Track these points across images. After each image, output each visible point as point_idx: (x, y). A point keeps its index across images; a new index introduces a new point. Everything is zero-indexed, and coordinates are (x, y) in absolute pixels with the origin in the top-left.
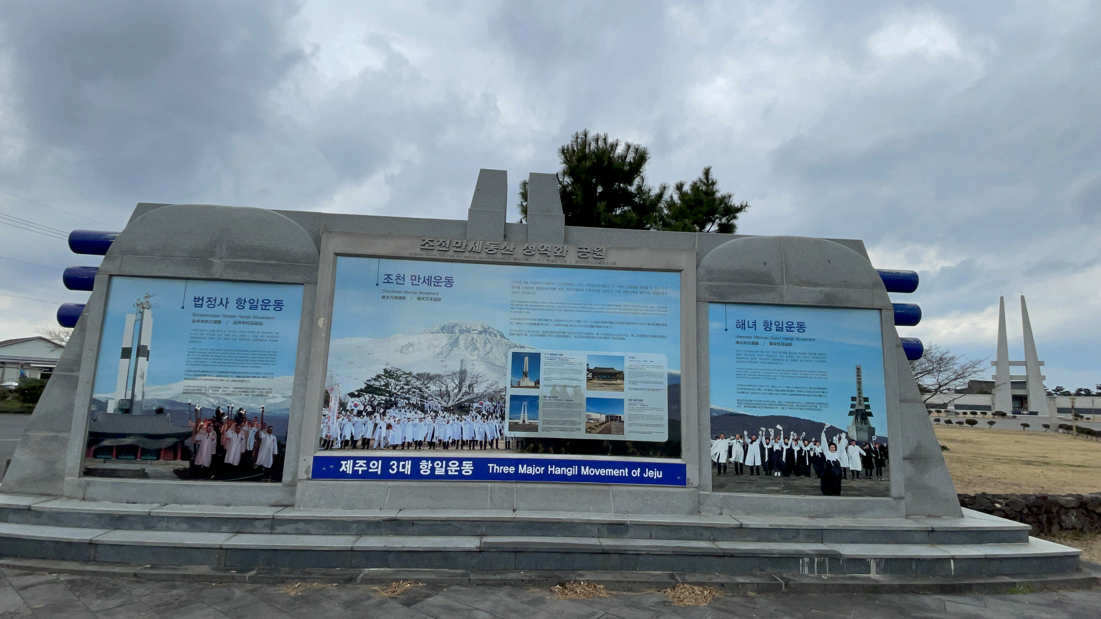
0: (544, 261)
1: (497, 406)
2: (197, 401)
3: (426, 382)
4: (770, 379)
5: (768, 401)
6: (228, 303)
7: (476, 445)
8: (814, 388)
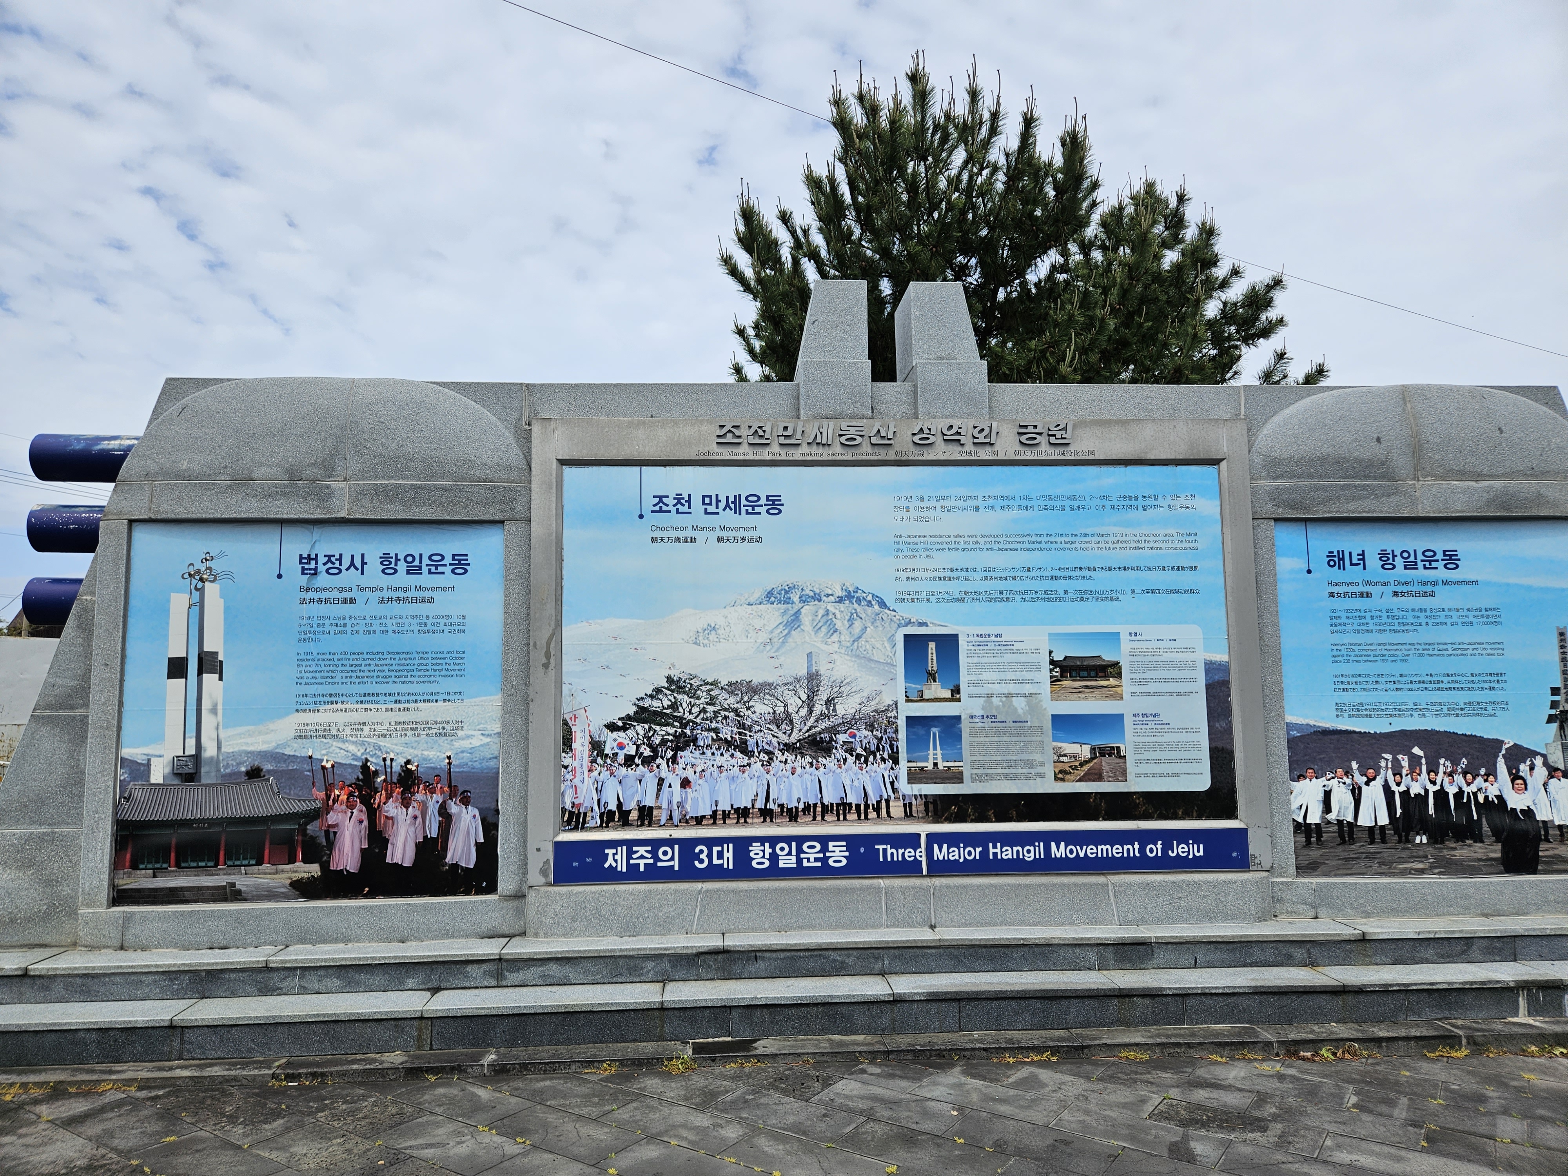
0: (954, 453)
1: (882, 737)
2: (324, 752)
3: (746, 699)
4: (1396, 661)
5: (1394, 704)
6: (366, 563)
7: (849, 812)
8: (1480, 675)
